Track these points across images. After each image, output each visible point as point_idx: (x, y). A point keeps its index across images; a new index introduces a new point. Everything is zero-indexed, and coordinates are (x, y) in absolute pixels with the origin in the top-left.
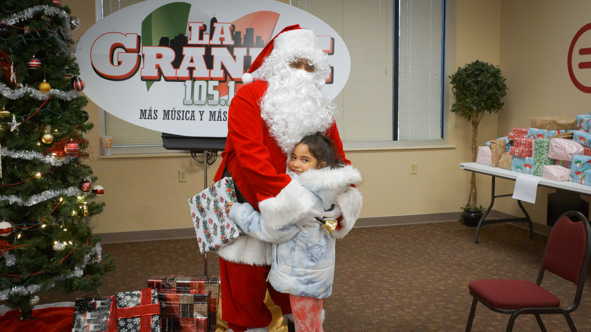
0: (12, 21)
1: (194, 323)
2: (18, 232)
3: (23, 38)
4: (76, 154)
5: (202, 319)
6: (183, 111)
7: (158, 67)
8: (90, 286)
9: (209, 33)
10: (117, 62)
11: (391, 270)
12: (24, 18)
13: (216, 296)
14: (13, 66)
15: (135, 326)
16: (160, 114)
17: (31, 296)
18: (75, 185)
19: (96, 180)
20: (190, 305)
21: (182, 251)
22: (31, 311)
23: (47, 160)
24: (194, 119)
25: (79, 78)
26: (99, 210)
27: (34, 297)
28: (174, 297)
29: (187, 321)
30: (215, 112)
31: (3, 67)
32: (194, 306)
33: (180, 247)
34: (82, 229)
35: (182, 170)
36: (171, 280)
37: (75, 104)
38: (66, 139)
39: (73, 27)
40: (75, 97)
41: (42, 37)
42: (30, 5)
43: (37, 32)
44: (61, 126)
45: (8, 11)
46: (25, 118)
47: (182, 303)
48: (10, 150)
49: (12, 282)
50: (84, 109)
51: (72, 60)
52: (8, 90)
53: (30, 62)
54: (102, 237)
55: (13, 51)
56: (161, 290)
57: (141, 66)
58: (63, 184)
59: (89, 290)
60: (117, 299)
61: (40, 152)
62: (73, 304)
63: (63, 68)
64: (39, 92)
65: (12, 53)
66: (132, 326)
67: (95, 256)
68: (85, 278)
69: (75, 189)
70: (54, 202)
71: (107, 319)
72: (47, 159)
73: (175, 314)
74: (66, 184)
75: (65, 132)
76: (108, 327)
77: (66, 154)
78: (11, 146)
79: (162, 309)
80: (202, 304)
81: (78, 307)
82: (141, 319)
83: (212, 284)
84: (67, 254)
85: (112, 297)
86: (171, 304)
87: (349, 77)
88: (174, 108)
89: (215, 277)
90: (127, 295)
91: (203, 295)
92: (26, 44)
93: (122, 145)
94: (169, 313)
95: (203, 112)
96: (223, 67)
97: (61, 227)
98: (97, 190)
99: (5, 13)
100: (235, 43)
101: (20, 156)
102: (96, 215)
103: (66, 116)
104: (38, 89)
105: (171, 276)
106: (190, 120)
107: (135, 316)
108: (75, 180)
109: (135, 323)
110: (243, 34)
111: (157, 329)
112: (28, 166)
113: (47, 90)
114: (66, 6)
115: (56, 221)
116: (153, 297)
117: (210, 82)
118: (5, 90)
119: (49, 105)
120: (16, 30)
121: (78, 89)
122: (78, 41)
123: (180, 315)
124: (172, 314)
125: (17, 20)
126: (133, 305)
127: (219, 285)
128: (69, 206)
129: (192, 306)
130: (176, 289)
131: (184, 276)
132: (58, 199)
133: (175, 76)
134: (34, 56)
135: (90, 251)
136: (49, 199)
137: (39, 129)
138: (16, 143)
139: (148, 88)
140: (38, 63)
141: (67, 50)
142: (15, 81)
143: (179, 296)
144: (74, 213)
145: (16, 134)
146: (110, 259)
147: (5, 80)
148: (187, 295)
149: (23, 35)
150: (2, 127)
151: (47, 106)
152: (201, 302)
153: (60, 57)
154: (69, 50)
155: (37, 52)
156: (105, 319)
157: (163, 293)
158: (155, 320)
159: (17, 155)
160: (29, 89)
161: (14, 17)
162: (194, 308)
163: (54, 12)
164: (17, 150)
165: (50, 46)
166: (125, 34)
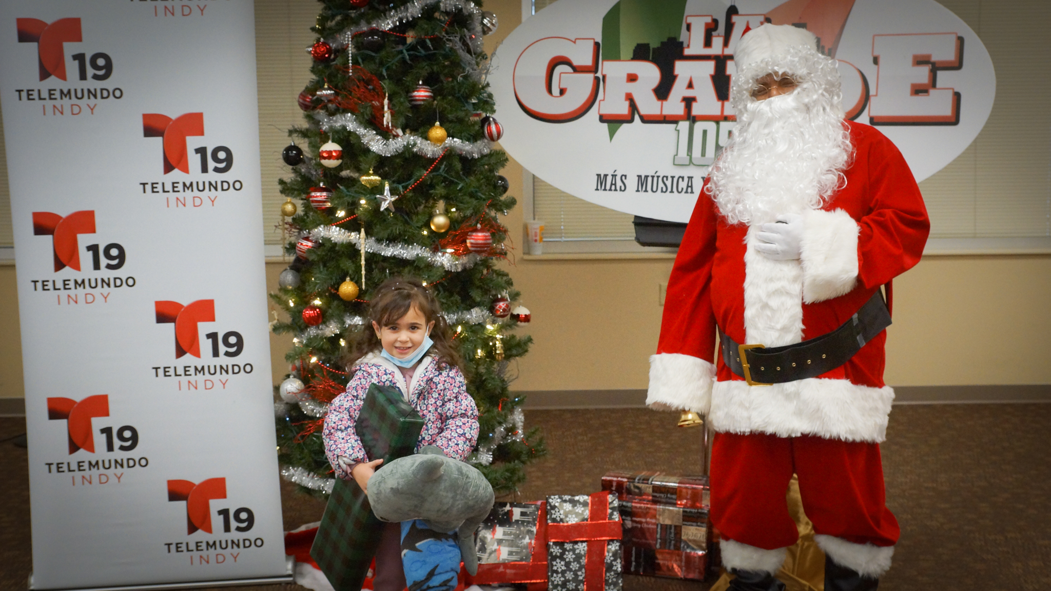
0: (388, 24)
1: (681, 560)
3: (405, 51)
4: (486, 251)
5: (697, 555)
6: (673, 177)
7: (630, 98)
8: (504, 482)
9: (723, 33)
10: (559, 90)
12: (407, 18)
14: (388, 99)
15: (578, 558)
16: (632, 183)
18: (483, 305)
19: (517, 298)
20: (676, 527)
23: (438, 261)
24: (692, 192)
25: (494, 119)
26: (521, 351)
28: (647, 510)
29: (668, 556)
31: (372, 101)
32: (683, 529)
33: (658, 423)
34: (493, 382)
36: (644, 479)
37: (485, 165)
38: (471, 225)
39: (485, 30)
40: (486, 151)
41: (435, 49)
43: (428, 41)
44: (462, 203)
45: (382, 7)
46: (405, 188)
47: (662, 523)
48: (379, 243)
50: (501, 172)
51: (483, 88)
52: (378, 140)
53: (414, 91)
54: (525, 397)
55: (388, 75)
56: (625, 496)
57: (600, 96)
58: (462, 302)
59: (501, 488)
60: (549, 508)
61: (426, 247)
63: (467, 102)
64: (428, 144)
65: (386, 77)
66: (574, 556)
67: (512, 430)
68: (493, 467)
69: (482, 311)
72: (438, 258)
73: (648, 542)
74: (468, 302)
75: (468, 213)
76: (533, 555)
77: (469, 250)
78: (381, 235)
79: (626, 531)
80: (698, 528)
82: (588, 546)
85: (539, 503)
86: (641, 523)
87: (992, 111)
88: (657, 172)
90: (565, 501)
91: (700, 511)
92: (409, 62)
93: (561, 237)
94: (638, 538)
98: (518, 315)
99: (377, 10)
101: (395, 253)
102: (517, 358)
103: (471, 185)
104: (426, 138)
105: (643, 474)
106: (685, 193)
107: (578, 539)
108: (482, 296)
109: (577, 551)
111: (616, 565)
112: (407, 270)
113: (441, 140)
116: (611, 509)
117: (723, 124)
118: (373, 140)
119: (443, 166)
120: (393, 39)
121: (492, 138)
122: (493, 54)
123: (656, 543)
124: (644, 541)
125: (397, 21)
126: (576, 520)
128: (471, 341)
129: (678, 530)
130: (650, 498)
131: (667, 475)
133: (659, 113)
134: (421, 82)
135: (505, 421)
137: (425, 207)
138: (389, 231)
139: (612, 134)
140: (427, 94)
141: (475, 70)
142: (390, 125)
143: (655, 510)
144: (480, 353)
145: (389, 214)
146: (537, 437)
147: (374, 123)
148: (671, 508)
149: (406, 46)
150: (367, 203)
151: (440, 168)
152: (694, 524)
153: (463, 83)
154: (478, 71)
155: (426, 74)
156: (527, 540)
157: (628, 502)
158: (613, 549)
159: (389, 251)
160: (412, 138)
161: (391, 17)
162: (683, 534)
163: (455, 6)
164: (390, 242)
165: (448, 65)
166: (574, 40)
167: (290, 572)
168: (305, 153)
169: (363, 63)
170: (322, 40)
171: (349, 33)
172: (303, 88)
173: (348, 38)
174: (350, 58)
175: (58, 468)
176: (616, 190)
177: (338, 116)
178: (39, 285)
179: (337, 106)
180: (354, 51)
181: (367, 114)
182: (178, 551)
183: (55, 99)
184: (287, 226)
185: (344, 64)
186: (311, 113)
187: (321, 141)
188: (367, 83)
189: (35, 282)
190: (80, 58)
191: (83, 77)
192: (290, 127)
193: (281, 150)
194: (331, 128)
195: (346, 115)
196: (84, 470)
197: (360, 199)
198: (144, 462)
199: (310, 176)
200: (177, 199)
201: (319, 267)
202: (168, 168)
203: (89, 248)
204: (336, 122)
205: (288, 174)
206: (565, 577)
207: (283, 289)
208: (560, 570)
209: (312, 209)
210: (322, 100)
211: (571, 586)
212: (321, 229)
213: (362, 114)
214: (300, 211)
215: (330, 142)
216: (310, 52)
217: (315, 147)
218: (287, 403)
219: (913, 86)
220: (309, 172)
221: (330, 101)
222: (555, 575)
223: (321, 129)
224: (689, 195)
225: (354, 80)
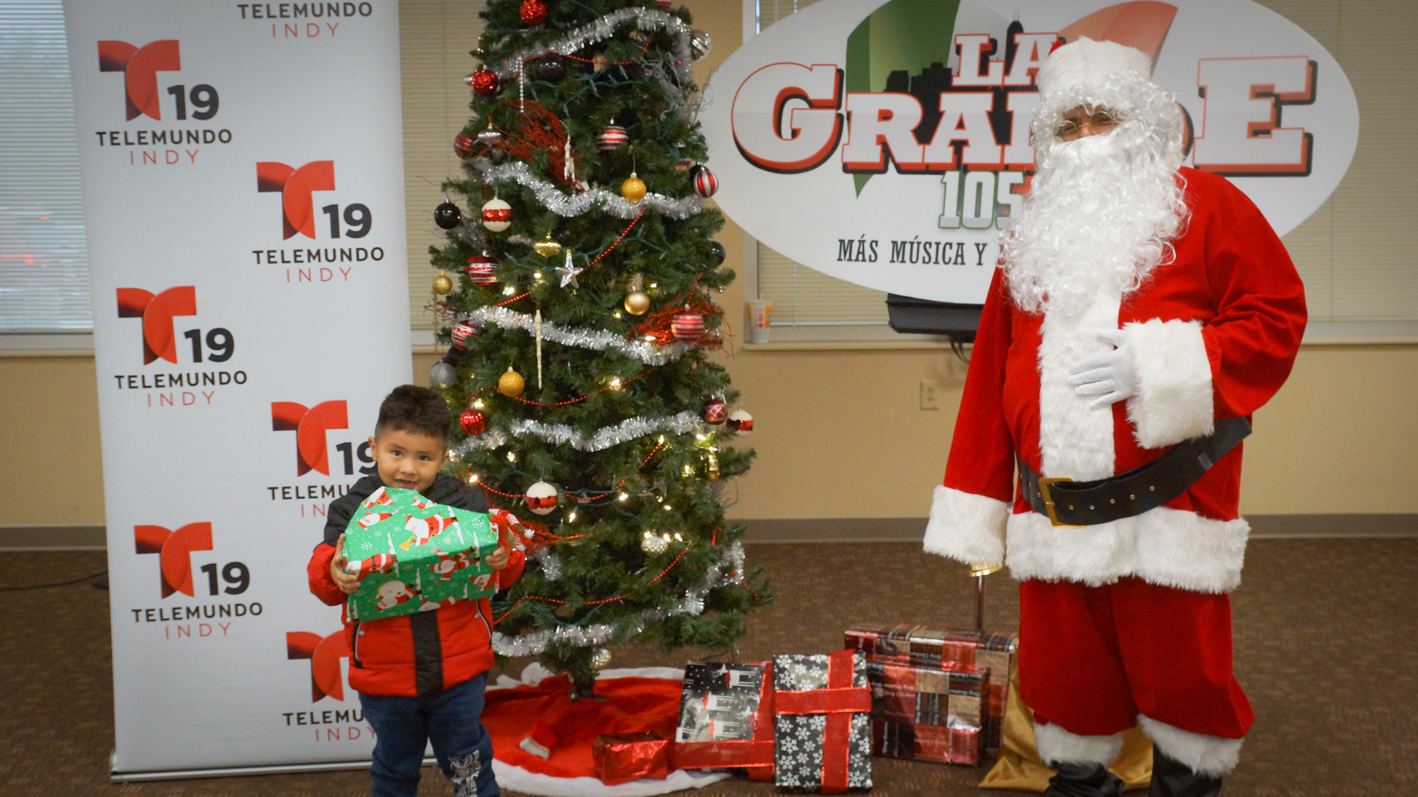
0: (571, 46)
1: (947, 740)
2: (571, 504)
3: (592, 82)
4: (696, 338)
5: (967, 733)
6: (938, 244)
7: (882, 142)
8: (719, 637)
9: (1003, 58)
10: (790, 132)
12: (595, 39)
13: (1003, 679)
14: (570, 144)
15: (814, 735)
16: (885, 251)
17: (594, 650)
18: (692, 408)
19: (736, 399)
20: (941, 696)
22: (592, 683)
23: (634, 352)
24: (963, 263)
25: (706, 169)
26: (741, 467)
27: (601, 653)
28: (904, 674)
29: (930, 734)
31: (550, 145)
32: (950, 700)
33: (918, 561)
34: (704, 508)
35: (928, 382)
36: (900, 635)
37: (695, 228)
38: (676, 305)
39: (696, 54)
40: (696, 210)
41: (630, 78)
42: (608, 8)
43: (621, 68)
44: (665, 277)
45: (562, 25)
46: (592, 257)
47: (922, 690)
48: (558, 328)
49: (556, 616)
50: (716, 237)
51: (693, 128)
52: (557, 196)
53: (603, 133)
54: (746, 527)
55: (571, 113)
56: (875, 655)
57: (844, 138)
58: (666, 405)
59: (715, 644)
60: (776, 670)
61: (619, 333)
62: (679, 674)
63: (672, 147)
64: (622, 201)
65: (568, 115)
66: (808, 733)
67: (729, 570)
68: (706, 618)
69: (691, 416)
70: (646, 445)
71: (751, 713)
72: (634, 347)
73: (905, 715)
74: (673, 405)
75: (674, 290)
76: (755, 731)
77: (674, 337)
78: (560, 321)
79: (876, 702)
80: (969, 697)
81: (690, 681)
82: (827, 720)
83: (994, 652)
84: (671, 560)
85: (764, 664)
86: (895, 690)
87: (1354, 158)
88: (917, 237)
89: (1001, 635)
90: (798, 662)
91: (972, 675)
92: (597, 95)
93: (794, 321)
94: (891, 710)
95: (984, 245)
97: (660, 500)
98: (737, 421)
99: (555, 28)
101: (579, 342)
102: (736, 477)
103: (676, 254)
104: (620, 194)
106: (954, 264)
107: (814, 712)
108: (691, 396)
109: (813, 727)
111: (863, 745)
112: (594, 363)
113: (638, 196)
114: (682, 7)
115: (649, 487)
116: (857, 672)
117: (1002, 175)
118: (551, 196)
119: (641, 230)
120: (577, 65)
121: (704, 194)
122: (706, 85)
123: (915, 718)
124: (899, 714)
125: (581, 42)
126: (812, 686)
127: (1011, 655)
128: (677, 455)
129: (943, 700)
130: (908, 658)
131: (928, 629)
132: (655, 438)
133: (919, 160)
134: (612, 122)
135: (721, 559)
136: (638, 438)
137: (617, 282)
138: (571, 313)
139: (859, 188)
140: (620, 136)
141: (683, 106)
142: (573, 177)
143: (914, 674)
144: (688, 470)
145: (571, 292)
146: (761, 579)
147: (552, 174)
148: (935, 672)
149: (592, 76)
150: (544, 278)
151: (637, 231)
152: (965, 693)
153: (667, 122)
154: (686, 107)
155: (619, 111)
156: (748, 712)
157: (879, 664)
158: (860, 724)
159: (572, 339)
160: (601, 193)
161: (574, 37)
162: (950, 705)
163: (657, 23)
164: (573, 327)
165: (647, 101)
166: (810, 67)
168: (462, 213)
169: (538, 96)
170: (485, 67)
171: (520, 58)
172: (461, 130)
173: (519, 64)
174: (522, 91)
175: (148, 615)
176: (864, 260)
177: (506, 165)
178: (125, 381)
179: (504, 152)
180: (526, 81)
181: (543, 164)
182: (299, 723)
183: (146, 144)
184: (440, 307)
185: (514, 99)
186: (471, 161)
187: (483, 197)
189: (119, 377)
190: (177, 91)
191: (181, 115)
192: (444, 180)
193: (433, 208)
194: (497, 179)
195: (517, 163)
196: (181, 619)
197: (534, 272)
198: (257, 609)
199: (469, 242)
200: (300, 271)
201: (481, 360)
202: (289, 231)
203: (188, 334)
204: (503, 172)
205: (441, 240)
206: (797, 760)
208: (790, 751)
209: (472, 285)
210: (485, 145)
211: (804, 772)
212: (483, 310)
213: (537, 162)
214: (457, 287)
215: (496, 198)
216: (469, 83)
217: (476, 204)
219: (1251, 125)
220: (469, 238)
221: (494, 146)
222: (784, 757)
223: (483, 181)
224: (959, 267)
225: (527, 119)
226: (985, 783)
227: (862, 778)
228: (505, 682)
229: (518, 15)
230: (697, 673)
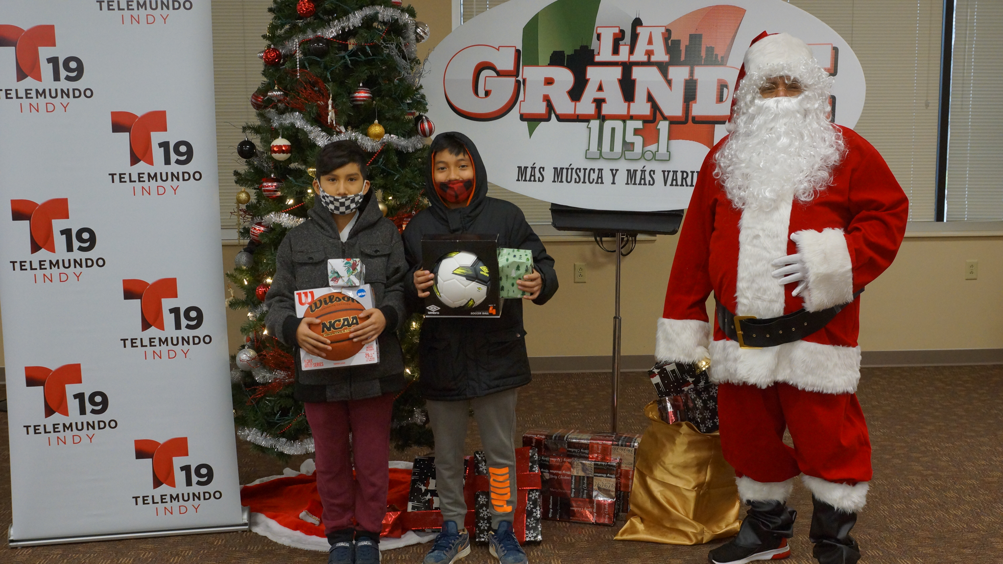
0: (332, 32)
1: (592, 507)
3: (347, 57)
5: (606, 503)
6: (585, 170)
7: (547, 99)
9: (629, 43)
10: (484, 92)
11: (926, 441)
12: (349, 27)
13: (630, 466)
14: (332, 100)
16: (549, 174)
20: (588, 478)
21: (576, 393)
24: (602, 183)
25: (426, 118)
28: (563, 463)
29: (581, 504)
30: (635, 171)
31: (318, 101)
32: (594, 480)
33: (573, 386)
35: (579, 264)
36: (560, 437)
37: (419, 158)
38: (406, 211)
39: (419, 38)
40: (420, 146)
41: (374, 55)
42: (358, 6)
43: (367, 48)
44: (398, 192)
45: (326, 17)
47: (575, 474)
51: (417, 89)
52: (323, 136)
53: (355, 93)
55: (332, 78)
56: (543, 451)
57: (521, 97)
60: (476, 462)
62: (410, 465)
63: (402, 102)
64: (368, 139)
65: (330, 80)
73: (564, 491)
75: (404, 201)
79: (544, 482)
80: (608, 478)
81: (417, 470)
83: (624, 448)
86: (557, 475)
87: (862, 113)
88: (571, 165)
89: (628, 436)
91: (609, 463)
92: (351, 66)
94: (555, 488)
95: (617, 170)
96: (650, 98)
99: (321, 19)
100: (670, 58)
103: (406, 176)
104: (366, 135)
105: (560, 431)
106: (596, 183)
110: (685, 42)
111: (535, 512)
113: (379, 136)
114: (409, 6)
116: (531, 462)
117: (628, 122)
118: (319, 136)
119: (381, 159)
120: (336, 46)
121: (424, 134)
122: (426, 60)
123: (571, 493)
124: (559, 490)
125: (339, 29)
127: (635, 449)
129: (590, 481)
130: (566, 452)
131: (579, 433)
133: (572, 113)
134: (361, 85)
139: (531, 132)
140: (366, 95)
141: (410, 74)
142: (334, 123)
143: (570, 463)
147: (319, 120)
148: (584, 462)
149: (346, 54)
151: (379, 161)
152: (605, 475)
153: (399, 85)
154: (412, 75)
155: (366, 78)
157: (546, 457)
158: (533, 498)
160: (354, 134)
161: (334, 26)
162: (594, 484)
163: (392, 16)
165: (386, 69)
166: (497, 48)
167: (246, 521)
168: (257, 147)
169: (309, 67)
170: (272, 46)
171: (297, 40)
172: (256, 90)
173: (296, 44)
174: (298, 63)
175: (35, 430)
176: (535, 180)
177: (287, 114)
178: (17, 265)
179: (286, 105)
180: (301, 56)
181: (313, 114)
182: (144, 503)
183: (31, 98)
184: (241, 213)
185: (292, 69)
186: (263, 111)
187: (272, 137)
188: (313, 85)
189: (14, 263)
191: (57, 78)
192: (244, 124)
193: (236, 145)
194: (281, 124)
195: (295, 113)
196: (59, 432)
197: (307, 189)
198: (113, 424)
199: (262, 168)
200: (143, 188)
201: (271, 249)
202: (134, 160)
203: (63, 232)
204: (285, 120)
205: (242, 167)
207: (238, 269)
209: (264, 197)
210: (273, 100)
212: (272, 215)
213: (309, 113)
214: (253, 199)
215: (280, 138)
216: (261, 57)
217: (267, 142)
218: (242, 371)
220: (261, 165)
222: (482, 521)
223: (272, 125)
224: (599, 185)
225: (301, 82)
226: (618, 537)
227: (534, 535)
228: (289, 473)
229: (295, 10)
230: (422, 465)
